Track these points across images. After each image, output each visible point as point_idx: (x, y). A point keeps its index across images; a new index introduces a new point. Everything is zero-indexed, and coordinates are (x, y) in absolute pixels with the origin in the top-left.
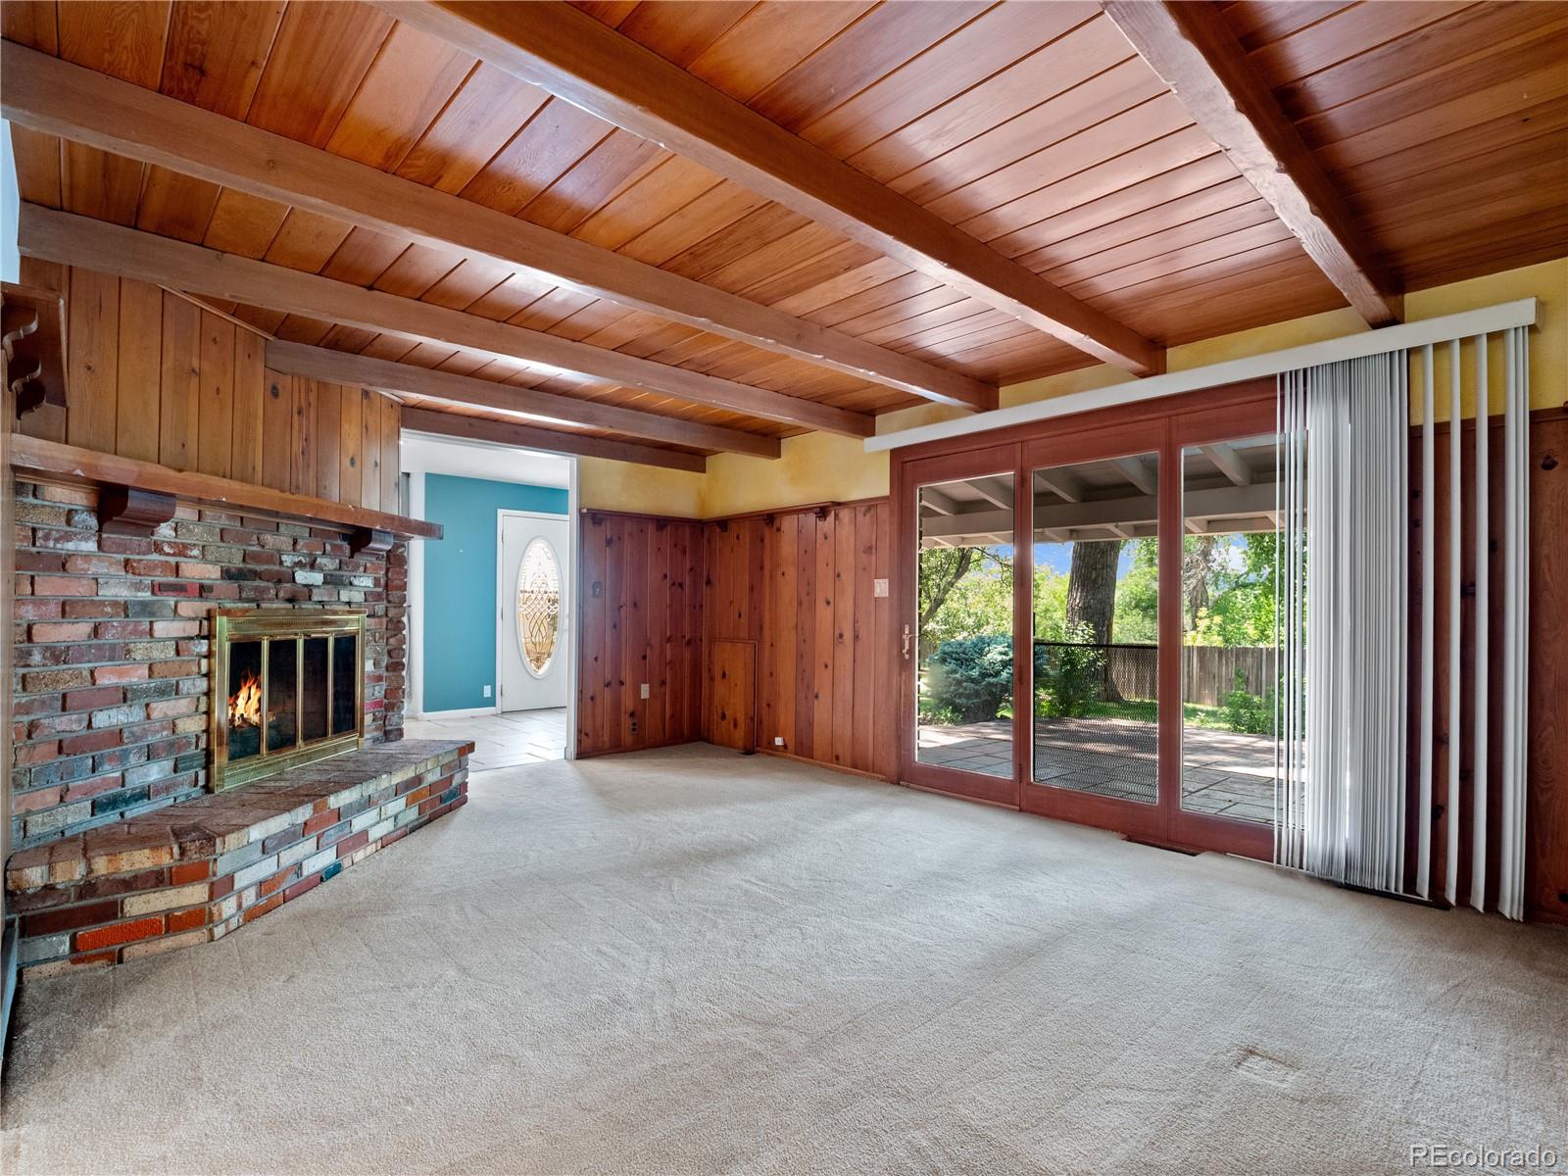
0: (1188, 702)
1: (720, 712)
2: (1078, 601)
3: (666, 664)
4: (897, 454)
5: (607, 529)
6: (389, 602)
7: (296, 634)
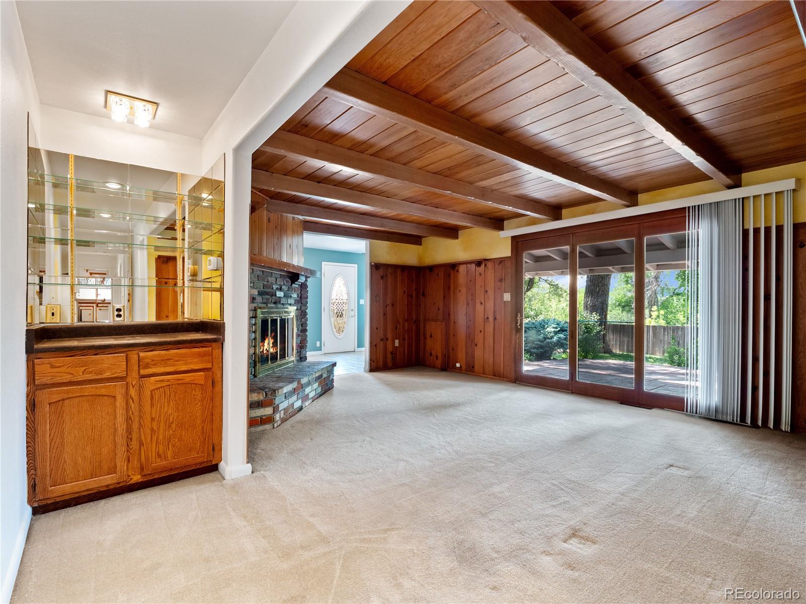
0: (647, 354)
1: (429, 353)
2: (589, 302)
3: (405, 331)
4: (514, 238)
5: (381, 272)
6: (302, 304)
7: (277, 317)
